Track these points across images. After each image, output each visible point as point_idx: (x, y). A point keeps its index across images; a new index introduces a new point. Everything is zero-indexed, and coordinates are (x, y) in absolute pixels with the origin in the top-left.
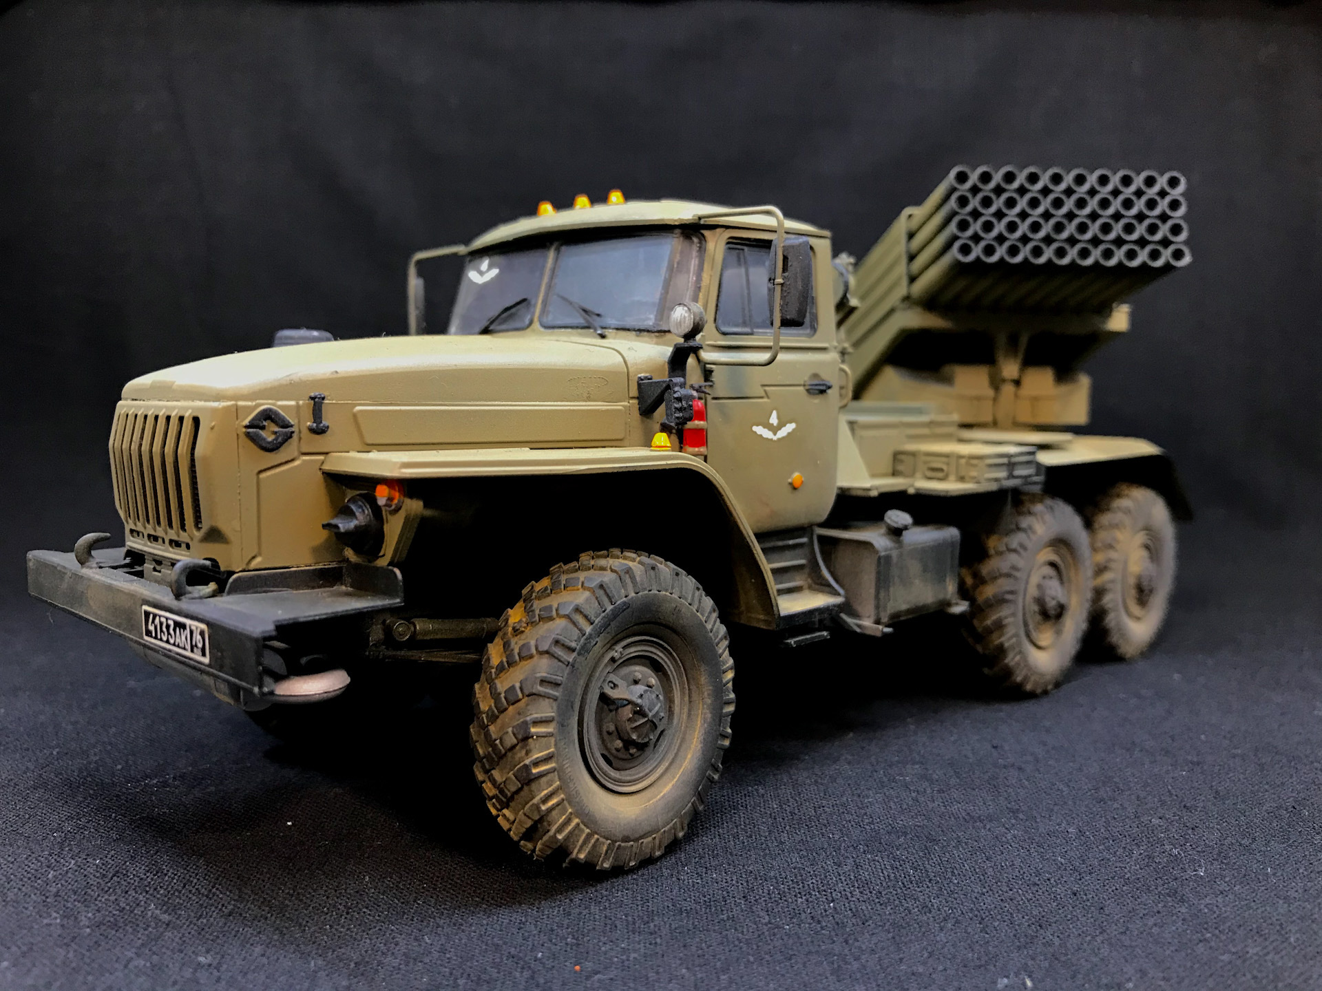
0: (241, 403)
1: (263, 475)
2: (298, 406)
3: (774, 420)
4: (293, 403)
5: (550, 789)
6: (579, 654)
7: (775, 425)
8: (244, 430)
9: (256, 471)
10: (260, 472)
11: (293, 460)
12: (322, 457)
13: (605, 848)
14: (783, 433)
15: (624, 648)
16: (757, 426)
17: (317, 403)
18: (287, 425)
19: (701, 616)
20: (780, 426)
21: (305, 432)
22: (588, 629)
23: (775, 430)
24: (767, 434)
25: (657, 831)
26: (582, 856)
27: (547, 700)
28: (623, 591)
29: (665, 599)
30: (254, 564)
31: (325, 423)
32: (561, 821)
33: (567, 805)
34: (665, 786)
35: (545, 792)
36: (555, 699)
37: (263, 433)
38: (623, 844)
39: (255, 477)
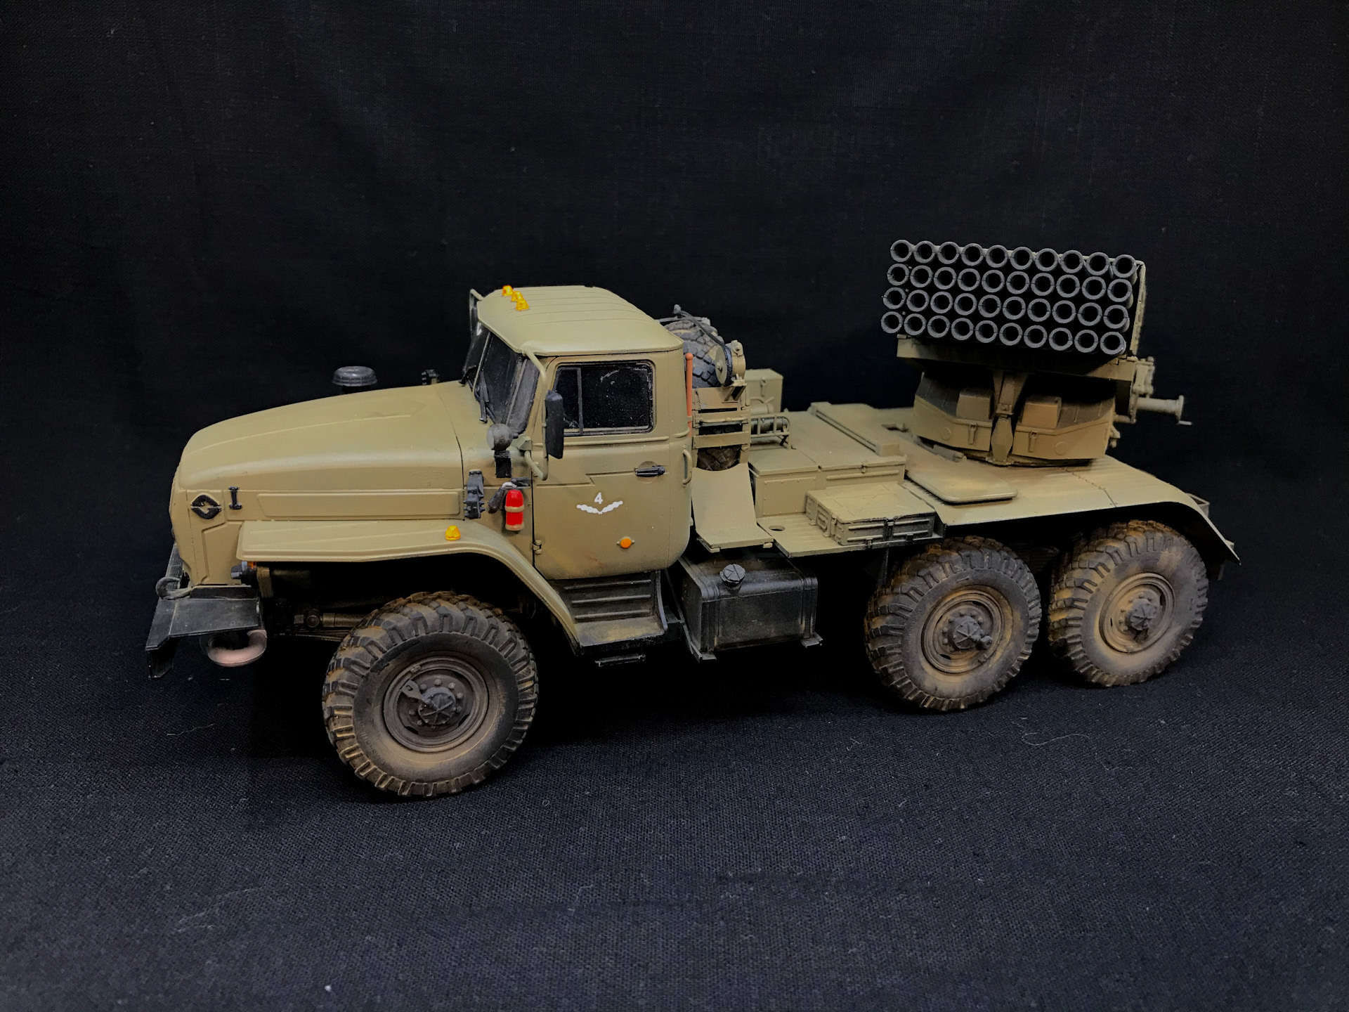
0: (188, 491)
1: (206, 532)
2: (222, 492)
3: (599, 499)
4: (220, 491)
5: (351, 747)
6: (371, 671)
7: (600, 503)
8: (192, 507)
9: (202, 529)
10: (203, 530)
11: (223, 524)
12: (240, 523)
13: (401, 784)
14: (605, 510)
15: (421, 665)
16: (581, 505)
17: (234, 492)
18: (215, 504)
19: (494, 648)
20: (605, 504)
21: (228, 508)
22: (380, 656)
23: (600, 507)
24: (591, 510)
25: (450, 777)
26: (383, 786)
27: (346, 697)
28: (414, 632)
29: (455, 637)
30: (205, 582)
31: (239, 504)
32: (362, 765)
33: (366, 757)
34: (463, 751)
35: (348, 748)
36: (353, 697)
37: (201, 509)
38: (417, 784)
39: (201, 534)
